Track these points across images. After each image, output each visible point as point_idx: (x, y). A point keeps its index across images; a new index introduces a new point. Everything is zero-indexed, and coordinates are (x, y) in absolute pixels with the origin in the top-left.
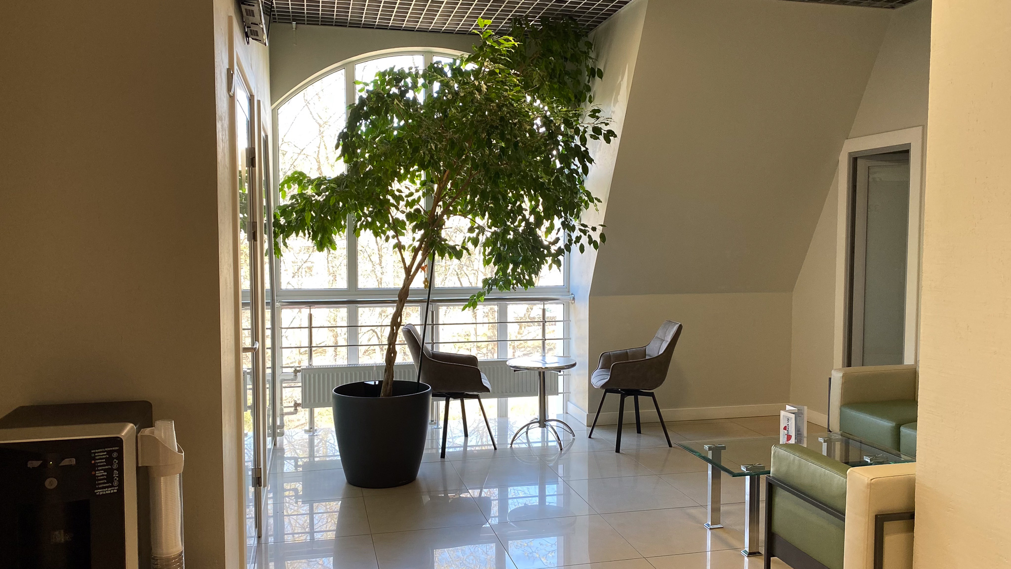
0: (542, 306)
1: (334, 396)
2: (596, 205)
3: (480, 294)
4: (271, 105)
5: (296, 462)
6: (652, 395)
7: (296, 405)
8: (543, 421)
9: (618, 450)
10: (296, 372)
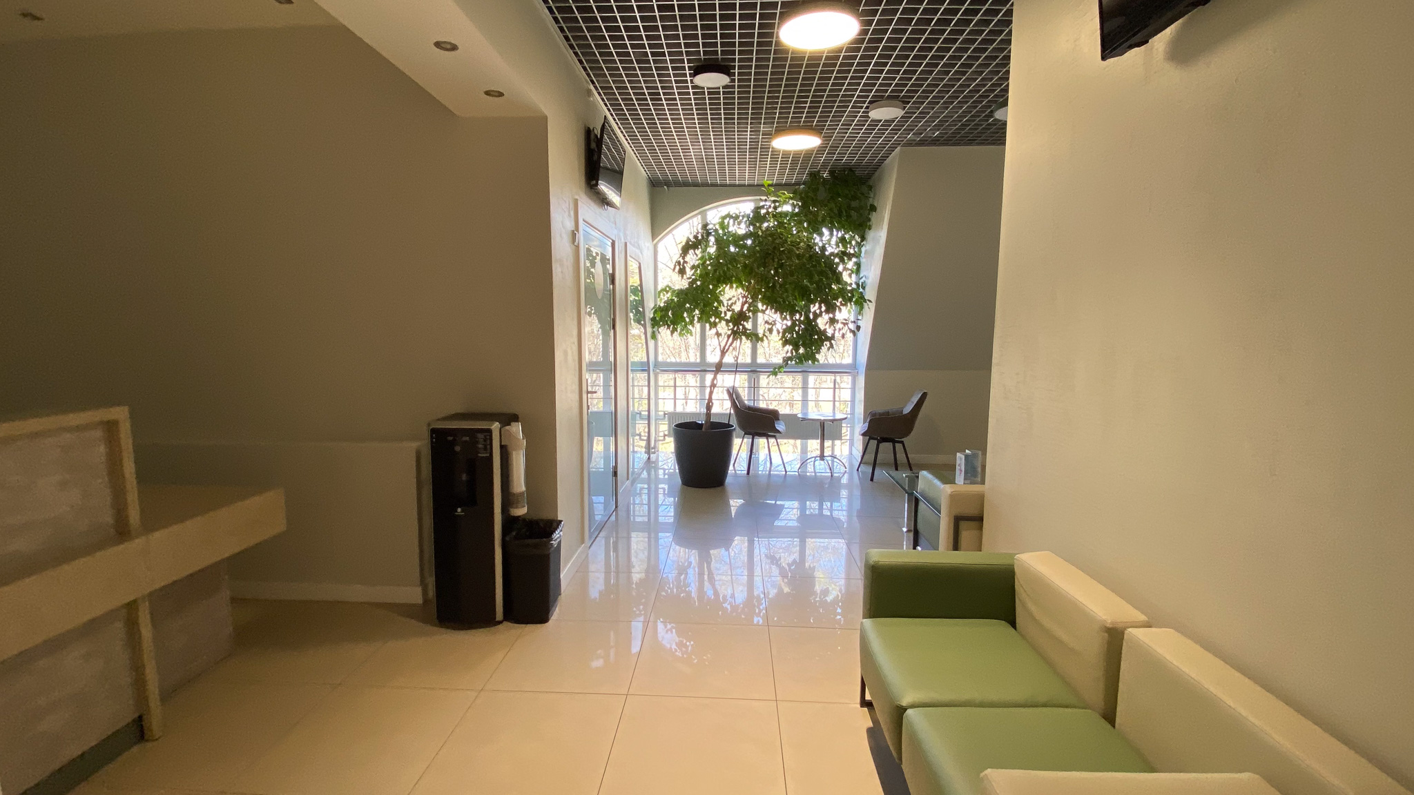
0: (833, 378)
1: (674, 429)
2: (868, 305)
3: (780, 367)
4: (653, 241)
5: (664, 472)
6: (902, 442)
7: (665, 435)
8: (822, 457)
9: (872, 480)
10: (665, 414)
